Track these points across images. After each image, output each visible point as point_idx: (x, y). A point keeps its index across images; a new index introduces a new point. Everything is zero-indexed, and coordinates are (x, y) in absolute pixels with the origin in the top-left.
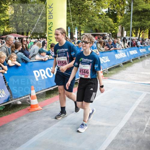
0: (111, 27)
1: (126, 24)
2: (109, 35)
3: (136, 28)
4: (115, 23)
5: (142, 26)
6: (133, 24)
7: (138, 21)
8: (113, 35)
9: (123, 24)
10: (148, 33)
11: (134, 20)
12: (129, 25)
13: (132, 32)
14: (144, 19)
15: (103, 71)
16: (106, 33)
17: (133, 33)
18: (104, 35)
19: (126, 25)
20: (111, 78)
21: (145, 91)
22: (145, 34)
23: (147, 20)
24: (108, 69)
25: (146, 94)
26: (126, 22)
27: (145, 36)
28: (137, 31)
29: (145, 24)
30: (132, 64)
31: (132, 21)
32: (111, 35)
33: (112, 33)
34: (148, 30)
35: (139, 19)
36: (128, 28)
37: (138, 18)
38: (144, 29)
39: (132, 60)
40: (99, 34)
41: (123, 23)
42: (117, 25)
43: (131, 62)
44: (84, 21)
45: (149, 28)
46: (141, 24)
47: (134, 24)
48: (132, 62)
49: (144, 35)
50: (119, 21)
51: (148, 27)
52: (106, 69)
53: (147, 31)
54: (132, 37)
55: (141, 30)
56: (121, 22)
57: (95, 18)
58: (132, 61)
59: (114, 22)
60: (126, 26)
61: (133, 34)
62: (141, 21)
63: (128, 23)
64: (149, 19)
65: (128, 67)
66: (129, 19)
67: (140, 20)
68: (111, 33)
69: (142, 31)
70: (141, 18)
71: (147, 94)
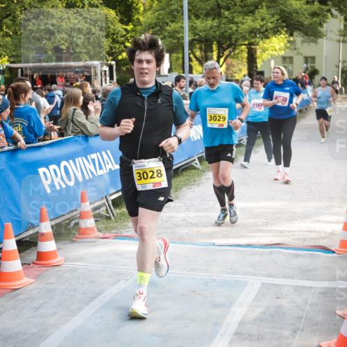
0: (114, 41)
1: (168, 28)
2: (106, 68)
3: (204, 43)
4: (127, 25)
5: (223, 33)
6: (193, 29)
7: (207, 15)
8: (124, 69)
9: (158, 28)
10: (245, 60)
11: (195, 13)
12: (178, 32)
13: (191, 56)
14: (228, 9)
15: (95, 209)
16: (96, 63)
17: (194, 59)
18: (88, 68)
19: (169, 33)
20: (124, 234)
21: (254, 274)
22: (234, 62)
23: (240, 12)
24: (113, 201)
25: (257, 286)
26: (167, 21)
27: (235, 69)
28: (205, 52)
29: (234, 28)
30: (200, 175)
31: (189, 18)
32: (114, 67)
33: (118, 62)
34: (243, 47)
35: (212, 9)
36: (175, 41)
37: (208, 7)
38: (234, 45)
39: (197, 161)
40: (70, 68)
41: (156, 25)
42: (133, 30)
43: (195, 168)
44: (10, 18)
45: (246, 43)
46: (218, 26)
47: (196, 28)
48: (198, 166)
49: (233, 66)
50: (141, 19)
51: (244, 38)
52: (105, 201)
53: (242, 51)
54: (191, 75)
55: (221, 50)
56: (149, 21)
57: (53, 7)
58: (197, 164)
59: (121, 21)
60: (166, 34)
61: (195, 63)
62: (219, 15)
63: (173, 26)
64: (244, 9)
65: (184, 189)
66: (177, 10)
67: (215, 12)
68: (113, 63)
69: (226, 53)
70: (219, 6)
71: (263, 284)
